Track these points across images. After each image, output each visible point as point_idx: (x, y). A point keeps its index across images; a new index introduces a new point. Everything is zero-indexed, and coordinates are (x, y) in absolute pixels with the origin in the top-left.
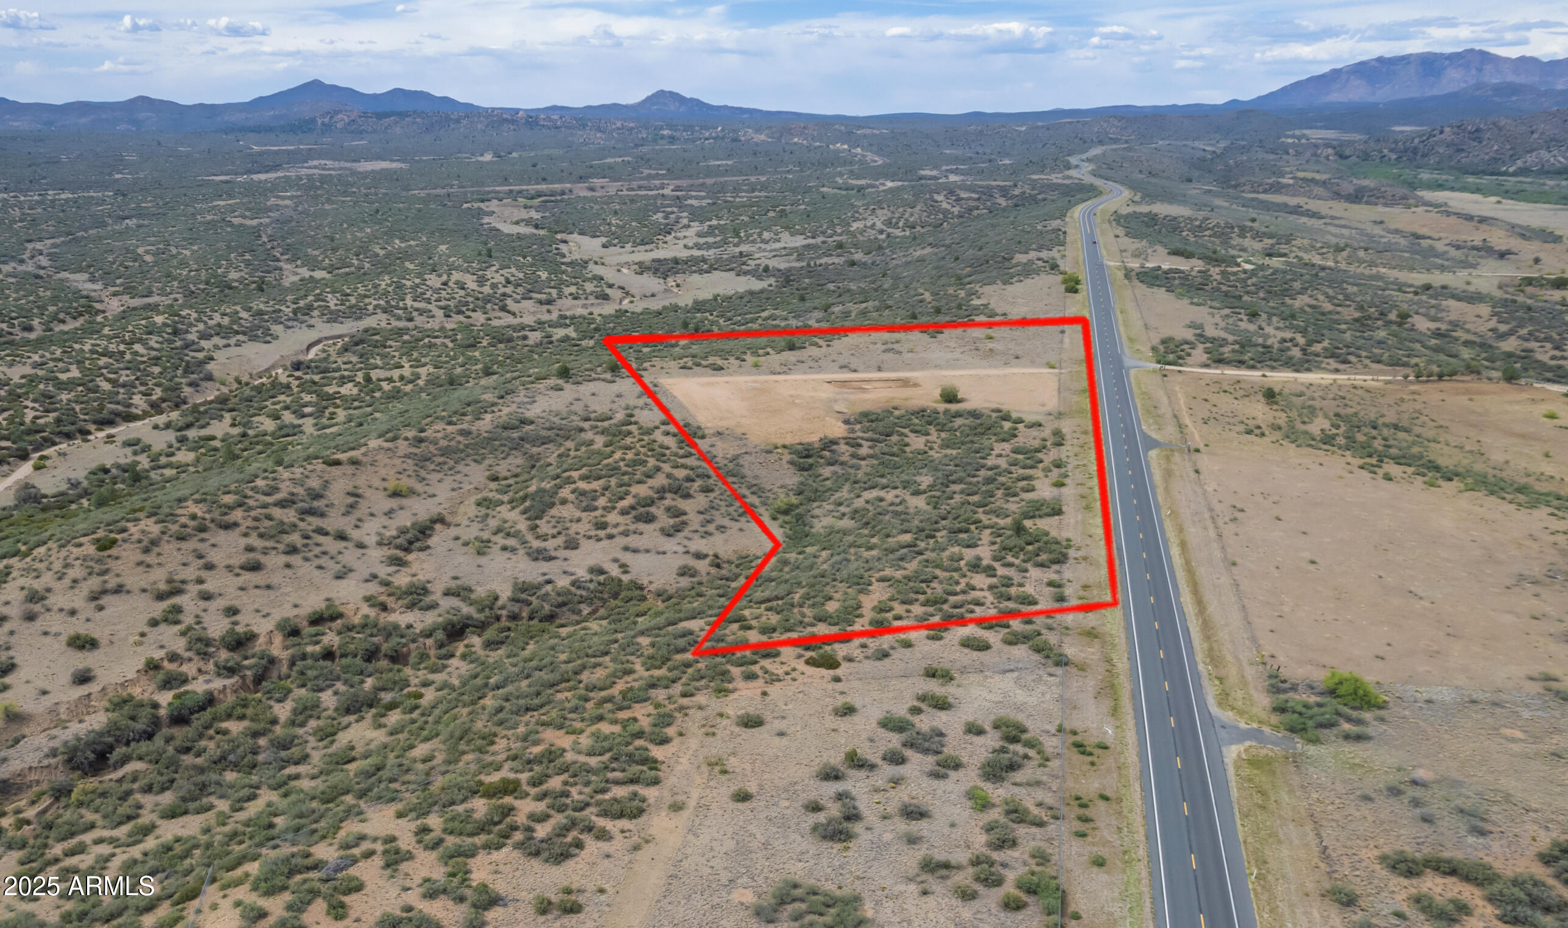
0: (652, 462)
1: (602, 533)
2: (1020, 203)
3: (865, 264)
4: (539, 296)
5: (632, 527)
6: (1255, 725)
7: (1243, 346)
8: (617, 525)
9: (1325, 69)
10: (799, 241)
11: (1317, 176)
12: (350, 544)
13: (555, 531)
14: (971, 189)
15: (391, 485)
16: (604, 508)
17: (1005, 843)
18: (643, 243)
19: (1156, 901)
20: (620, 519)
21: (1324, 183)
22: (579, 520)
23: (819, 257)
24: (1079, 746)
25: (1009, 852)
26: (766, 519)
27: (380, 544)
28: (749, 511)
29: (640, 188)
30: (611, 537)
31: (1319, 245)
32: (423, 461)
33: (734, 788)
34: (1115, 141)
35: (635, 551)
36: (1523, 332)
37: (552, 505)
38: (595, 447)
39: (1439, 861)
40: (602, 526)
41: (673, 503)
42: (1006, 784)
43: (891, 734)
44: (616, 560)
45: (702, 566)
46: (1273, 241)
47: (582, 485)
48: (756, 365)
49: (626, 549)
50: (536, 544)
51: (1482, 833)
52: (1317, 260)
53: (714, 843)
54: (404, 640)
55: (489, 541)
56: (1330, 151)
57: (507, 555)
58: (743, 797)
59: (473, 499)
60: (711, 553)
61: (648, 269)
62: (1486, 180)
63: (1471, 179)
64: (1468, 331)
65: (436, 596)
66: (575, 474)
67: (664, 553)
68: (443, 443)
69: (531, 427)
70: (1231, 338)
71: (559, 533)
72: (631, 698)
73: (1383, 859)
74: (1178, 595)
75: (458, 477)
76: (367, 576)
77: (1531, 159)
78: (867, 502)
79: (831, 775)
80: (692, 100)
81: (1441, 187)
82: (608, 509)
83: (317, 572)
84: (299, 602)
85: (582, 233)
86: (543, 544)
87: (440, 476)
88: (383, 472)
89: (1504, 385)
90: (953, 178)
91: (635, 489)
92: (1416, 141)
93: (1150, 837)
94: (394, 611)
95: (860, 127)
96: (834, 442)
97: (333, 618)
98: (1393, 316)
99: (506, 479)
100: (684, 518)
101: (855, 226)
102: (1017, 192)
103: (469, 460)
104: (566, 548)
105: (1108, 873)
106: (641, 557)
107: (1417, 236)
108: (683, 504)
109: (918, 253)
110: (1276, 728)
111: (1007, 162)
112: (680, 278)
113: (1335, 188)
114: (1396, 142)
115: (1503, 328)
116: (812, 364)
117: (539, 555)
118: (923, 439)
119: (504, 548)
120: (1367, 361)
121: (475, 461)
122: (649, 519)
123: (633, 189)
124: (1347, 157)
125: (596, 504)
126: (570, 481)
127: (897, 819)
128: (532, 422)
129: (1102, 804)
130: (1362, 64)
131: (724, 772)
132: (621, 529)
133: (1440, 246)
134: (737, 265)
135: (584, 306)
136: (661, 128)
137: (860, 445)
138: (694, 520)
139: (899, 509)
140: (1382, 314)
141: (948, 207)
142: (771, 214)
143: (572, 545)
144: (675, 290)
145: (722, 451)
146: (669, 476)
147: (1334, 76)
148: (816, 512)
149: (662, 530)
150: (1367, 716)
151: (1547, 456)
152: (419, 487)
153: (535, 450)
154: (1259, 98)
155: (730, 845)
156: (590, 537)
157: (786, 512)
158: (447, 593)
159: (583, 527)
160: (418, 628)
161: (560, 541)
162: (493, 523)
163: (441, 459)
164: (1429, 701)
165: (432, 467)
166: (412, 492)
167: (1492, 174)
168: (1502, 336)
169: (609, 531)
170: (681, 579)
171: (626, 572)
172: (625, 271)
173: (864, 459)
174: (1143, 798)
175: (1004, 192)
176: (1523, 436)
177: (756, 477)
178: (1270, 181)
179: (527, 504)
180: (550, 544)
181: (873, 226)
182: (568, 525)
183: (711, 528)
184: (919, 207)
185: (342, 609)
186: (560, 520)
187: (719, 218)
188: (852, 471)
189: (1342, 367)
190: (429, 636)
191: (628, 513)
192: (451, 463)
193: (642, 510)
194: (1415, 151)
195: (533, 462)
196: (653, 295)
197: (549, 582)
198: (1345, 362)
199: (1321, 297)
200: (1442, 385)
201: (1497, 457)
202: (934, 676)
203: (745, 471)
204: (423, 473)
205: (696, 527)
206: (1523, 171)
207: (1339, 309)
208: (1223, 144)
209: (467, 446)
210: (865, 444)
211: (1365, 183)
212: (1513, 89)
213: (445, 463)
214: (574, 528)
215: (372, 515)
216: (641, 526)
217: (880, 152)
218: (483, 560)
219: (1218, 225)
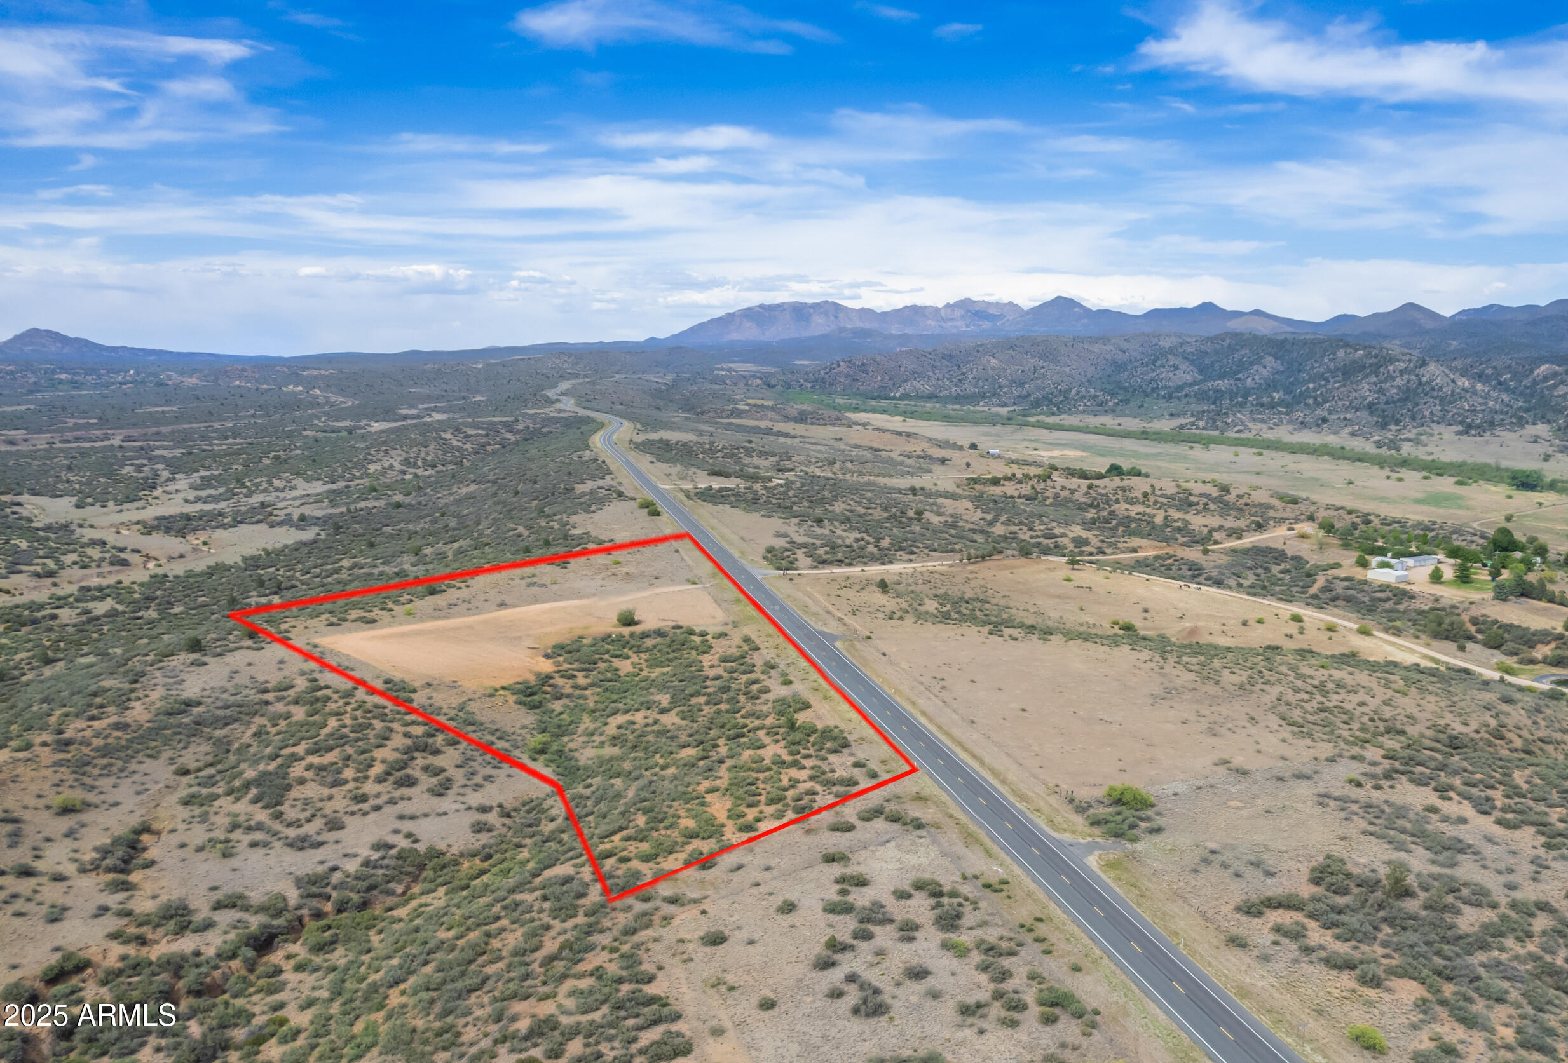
0: (378, 725)
1: (365, 806)
2: (529, 437)
3: (409, 505)
4: (32, 568)
5: (397, 794)
6: (1090, 839)
7: (833, 548)
8: (378, 795)
9: (720, 313)
10: (318, 487)
11: (765, 403)
12: (44, 880)
13: (307, 814)
14: (476, 426)
15: (57, 801)
16: (356, 780)
17: (1004, 975)
18: (128, 500)
19: (1137, 983)
20: (379, 788)
21: (773, 408)
22: (330, 798)
23: (355, 502)
24: (987, 886)
25: (1011, 981)
26: (526, 760)
27: (83, 871)
28: (504, 758)
29: (77, 439)
30: (377, 808)
31: (813, 460)
32: (81, 766)
33: (755, 1000)
34: (576, 376)
35: (413, 818)
36: (1003, 518)
37: (288, 788)
38: (295, 719)
39: (1269, 899)
40: (363, 798)
41: (427, 762)
42: (962, 930)
43: (842, 917)
44: (396, 832)
45: (492, 818)
46: (777, 458)
47: (315, 760)
48: (409, 614)
49: (401, 817)
50: (292, 833)
51: (1272, 875)
52: (818, 472)
53: (781, 1051)
54: (203, 969)
55: (227, 841)
56: (759, 381)
57: (261, 851)
58: (767, 1005)
59: (174, 798)
60: (494, 804)
61: (156, 528)
62: (884, 403)
63: (873, 403)
64: (966, 521)
65: (203, 912)
66: (300, 749)
67: (445, 814)
68: (98, 742)
69: (201, 709)
70: (818, 542)
71: (314, 816)
72: (575, 950)
73: (1238, 909)
74: (957, 756)
75: (136, 777)
76: (95, 911)
77: (908, 386)
78: (619, 727)
79: (825, 964)
80: (77, 340)
81: (856, 409)
82: (361, 780)
83: (18, 921)
84: (15, 961)
85: (35, 493)
86: (302, 831)
87: (112, 780)
88: (34, 788)
89: (1024, 560)
90: (438, 417)
91: (379, 754)
92: (822, 372)
93: (1093, 938)
94: (157, 942)
95: (306, 368)
96: (549, 677)
97: (80, 968)
98: (911, 513)
99: (199, 770)
100: (444, 775)
101: (372, 468)
102: (521, 427)
103: (140, 757)
104: (330, 830)
105: (1089, 974)
106: (423, 822)
107: (876, 450)
108: (438, 761)
109: (464, 491)
110: (1103, 837)
111: (478, 398)
112: (203, 536)
113: (783, 412)
114: (807, 374)
115: (989, 517)
116: (466, 606)
117: (301, 844)
118: (628, 662)
119: (254, 845)
120: (926, 551)
121: (149, 756)
122: (410, 782)
123: (68, 442)
124: (773, 387)
125: (343, 776)
126: (295, 758)
127: (908, 983)
128: (199, 704)
129: (1039, 924)
130: (749, 309)
131: (732, 989)
132: (385, 798)
133: (895, 455)
134: (264, 515)
135: (99, 575)
136: (54, 372)
137: (575, 676)
138: (459, 776)
139: (656, 728)
140: (902, 513)
141: (460, 444)
142: (266, 461)
143: (335, 825)
144: (205, 548)
145: (445, 701)
146: (406, 735)
147: (727, 320)
148: (571, 745)
149: (430, 791)
150: (1150, 813)
151: (1081, 609)
152: (91, 797)
153: (218, 733)
154: (673, 336)
155: (795, 1048)
156: (353, 814)
157: (543, 751)
158: (218, 906)
159: (339, 803)
160: (210, 952)
161: (318, 823)
162: (222, 821)
163: (105, 761)
164: (1176, 794)
165: (96, 772)
166: (87, 805)
167: (886, 399)
168: (991, 523)
169: (372, 802)
170: (479, 836)
171: (416, 841)
172: (124, 532)
173: (586, 689)
174: (1064, 912)
175: (509, 427)
176: (1059, 597)
177: (493, 722)
178: (730, 407)
179: (254, 791)
180: (310, 829)
181: (391, 467)
182: (320, 805)
183: (478, 779)
184: (432, 446)
185: (84, 954)
186: (307, 802)
187: (208, 469)
188: (581, 701)
189: (912, 557)
190: (233, 956)
191: (385, 780)
192: (119, 763)
193: (398, 774)
194: (823, 380)
195: (223, 747)
196: (182, 556)
197: (335, 869)
198: (912, 553)
199: (852, 503)
200: (987, 564)
201: (1055, 615)
202: (833, 860)
203: (479, 717)
204: (88, 781)
205: (463, 781)
206: (905, 397)
207: (870, 511)
208: (670, 377)
209: (131, 741)
210: (580, 674)
211: (804, 407)
212: (864, 333)
213: (111, 765)
214: (329, 807)
215: (48, 840)
216: (406, 791)
217: (341, 391)
218: (234, 862)
219: (724, 447)
